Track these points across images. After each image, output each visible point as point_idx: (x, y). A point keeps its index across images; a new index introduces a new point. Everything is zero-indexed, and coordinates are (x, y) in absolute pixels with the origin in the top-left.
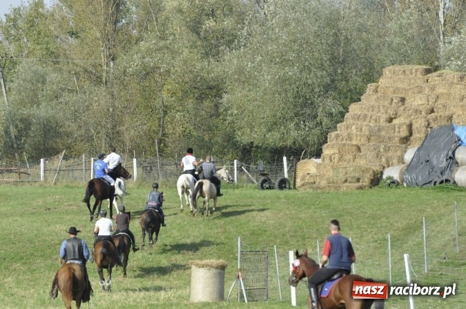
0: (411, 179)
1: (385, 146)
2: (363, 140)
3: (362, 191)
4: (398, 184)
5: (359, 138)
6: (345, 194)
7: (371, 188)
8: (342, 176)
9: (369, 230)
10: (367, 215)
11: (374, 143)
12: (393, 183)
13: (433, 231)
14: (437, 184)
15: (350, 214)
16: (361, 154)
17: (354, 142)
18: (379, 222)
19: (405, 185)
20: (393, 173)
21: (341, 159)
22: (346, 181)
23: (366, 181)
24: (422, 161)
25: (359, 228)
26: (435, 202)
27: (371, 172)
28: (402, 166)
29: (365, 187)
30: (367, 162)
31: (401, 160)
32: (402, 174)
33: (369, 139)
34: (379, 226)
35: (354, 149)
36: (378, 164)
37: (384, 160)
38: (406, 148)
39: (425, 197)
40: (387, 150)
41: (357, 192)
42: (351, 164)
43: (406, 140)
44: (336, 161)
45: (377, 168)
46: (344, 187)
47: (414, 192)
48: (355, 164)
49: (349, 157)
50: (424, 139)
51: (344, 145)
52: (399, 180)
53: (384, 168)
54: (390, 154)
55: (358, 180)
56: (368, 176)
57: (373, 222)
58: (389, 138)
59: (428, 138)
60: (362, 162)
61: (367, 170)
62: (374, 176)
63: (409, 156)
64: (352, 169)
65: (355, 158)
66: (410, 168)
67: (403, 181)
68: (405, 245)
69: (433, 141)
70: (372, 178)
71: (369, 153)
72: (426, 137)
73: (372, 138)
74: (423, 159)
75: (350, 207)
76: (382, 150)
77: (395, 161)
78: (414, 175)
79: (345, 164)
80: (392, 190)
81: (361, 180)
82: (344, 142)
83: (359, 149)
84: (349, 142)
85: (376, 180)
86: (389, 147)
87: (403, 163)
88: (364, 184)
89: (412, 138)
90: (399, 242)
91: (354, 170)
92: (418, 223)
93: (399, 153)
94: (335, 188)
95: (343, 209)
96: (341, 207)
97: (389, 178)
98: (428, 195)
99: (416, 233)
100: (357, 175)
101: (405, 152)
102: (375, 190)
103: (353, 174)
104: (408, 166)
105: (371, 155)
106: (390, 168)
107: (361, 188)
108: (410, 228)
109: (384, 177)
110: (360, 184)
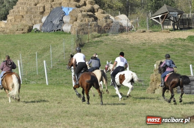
0: (45, 29)
1: (34, 16)
2: (25, 13)
3: (25, 34)
4: (39, 31)
5: (23, 12)
6: (17, 35)
7: (28, 33)
8: (16, 28)
9: (28, 51)
10: (27, 44)
11: (29, 14)
12: (37, 31)
13: (54, 51)
14: (56, 31)
15: (20, 44)
16: (24, 19)
17: (21, 14)
18: (32, 47)
19: (42, 31)
20: (37, 27)
21: (15, 21)
22: (17, 30)
23: (26, 30)
24: (49, 22)
25: (23, 50)
26: (55, 38)
27: (28, 26)
28: (41, 24)
29: (25, 32)
30: (26, 22)
31: (40, 21)
32: (41, 27)
33: (27, 13)
34: (32, 49)
35: (21, 17)
36: (31, 23)
37: (33, 21)
38: (43, 16)
39: (50, 37)
40: (34, 17)
41: (22, 34)
42: (19, 23)
43: (42, 13)
44: (13, 21)
45: (30, 25)
46: (17, 33)
47: (46, 34)
48: (21, 23)
49: (18, 20)
50: (50, 12)
51: (16, 15)
52: (40, 30)
53: (33, 25)
54: (36, 19)
55: (23, 30)
56: (27, 28)
57: (29, 47)
58: (35, 12)
59: (52, 12)
60: (24, 22)
61: (26, 26)
62: (29, 28)
63: (44, 19)
64: (20, 25)
65: (21, 21)
66: (44, 25)
67: (41, 30)
68: (43, 57)
69: (54, 13)
70: (28, 29)
71: (27, 18)
72: (51, 12)
73: (28, 12)
74: (49, 21)
75: (20, 41)
76: (32, 17)
77: (38, 22)
78: (46, 28)
79: (17, 23)
80: (37, 34)
81: (24, 30)
82: (16, 14)
83: (23, 17)
84: (19, 14)
85: (30, 30)
86: (35, 16)
87: (41, 23)
88: (25, 31)
89: (45, 12)
90: (40, 56)
91: (21, 26)
92: (48, 47)
93: (39, 18)
94: (13, 33)
95: (17, 42)
96: (16, 41)
97: (36, 29)
98: (52, 36)
99: (47, 52)
100: (22, 28)
101: (42, 18)
102: (30, 34)
103: (20, 27)
104: (43, 24)
105: (28, 19)
106: (36, 25)
107: (24, 33)
108: (45, 50)
109: (34, 28)
110: (23, 31)
